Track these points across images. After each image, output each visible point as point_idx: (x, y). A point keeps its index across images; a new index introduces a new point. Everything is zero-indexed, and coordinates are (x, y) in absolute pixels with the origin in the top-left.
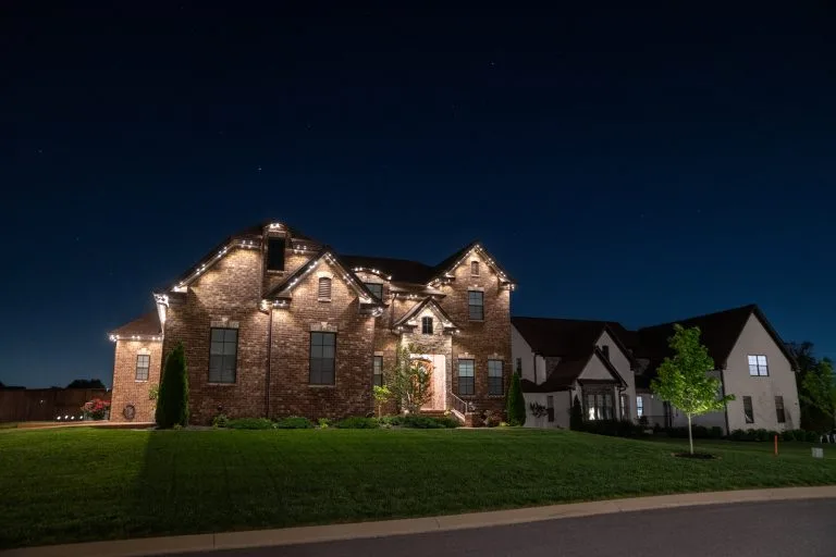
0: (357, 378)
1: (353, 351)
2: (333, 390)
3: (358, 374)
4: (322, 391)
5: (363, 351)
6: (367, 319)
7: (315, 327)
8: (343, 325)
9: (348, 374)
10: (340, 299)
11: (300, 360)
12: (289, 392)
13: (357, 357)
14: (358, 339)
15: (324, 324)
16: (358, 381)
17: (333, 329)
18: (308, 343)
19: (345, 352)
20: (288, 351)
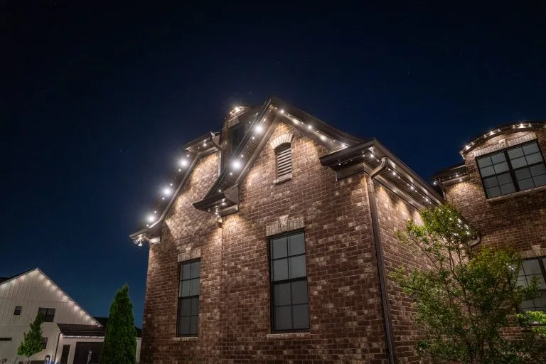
0: (349, 312)
1: (335, 255)
2: (306, 342)
3: (351, 302)
4: (288, 344)
5: (354, 252)
6: (355, 185)
7: (272, 230)
8: (313, 210)
9: (331, 306)
10: (304, 168)
11: (255, 290)
12: (243, 348)
13: (344, 267)
14: (343, 228)
15: (283, 218)
16: (350, 319)
17: (297, 223)
18: (264, 258)
19: (321, 261)
20: (239, 278)
